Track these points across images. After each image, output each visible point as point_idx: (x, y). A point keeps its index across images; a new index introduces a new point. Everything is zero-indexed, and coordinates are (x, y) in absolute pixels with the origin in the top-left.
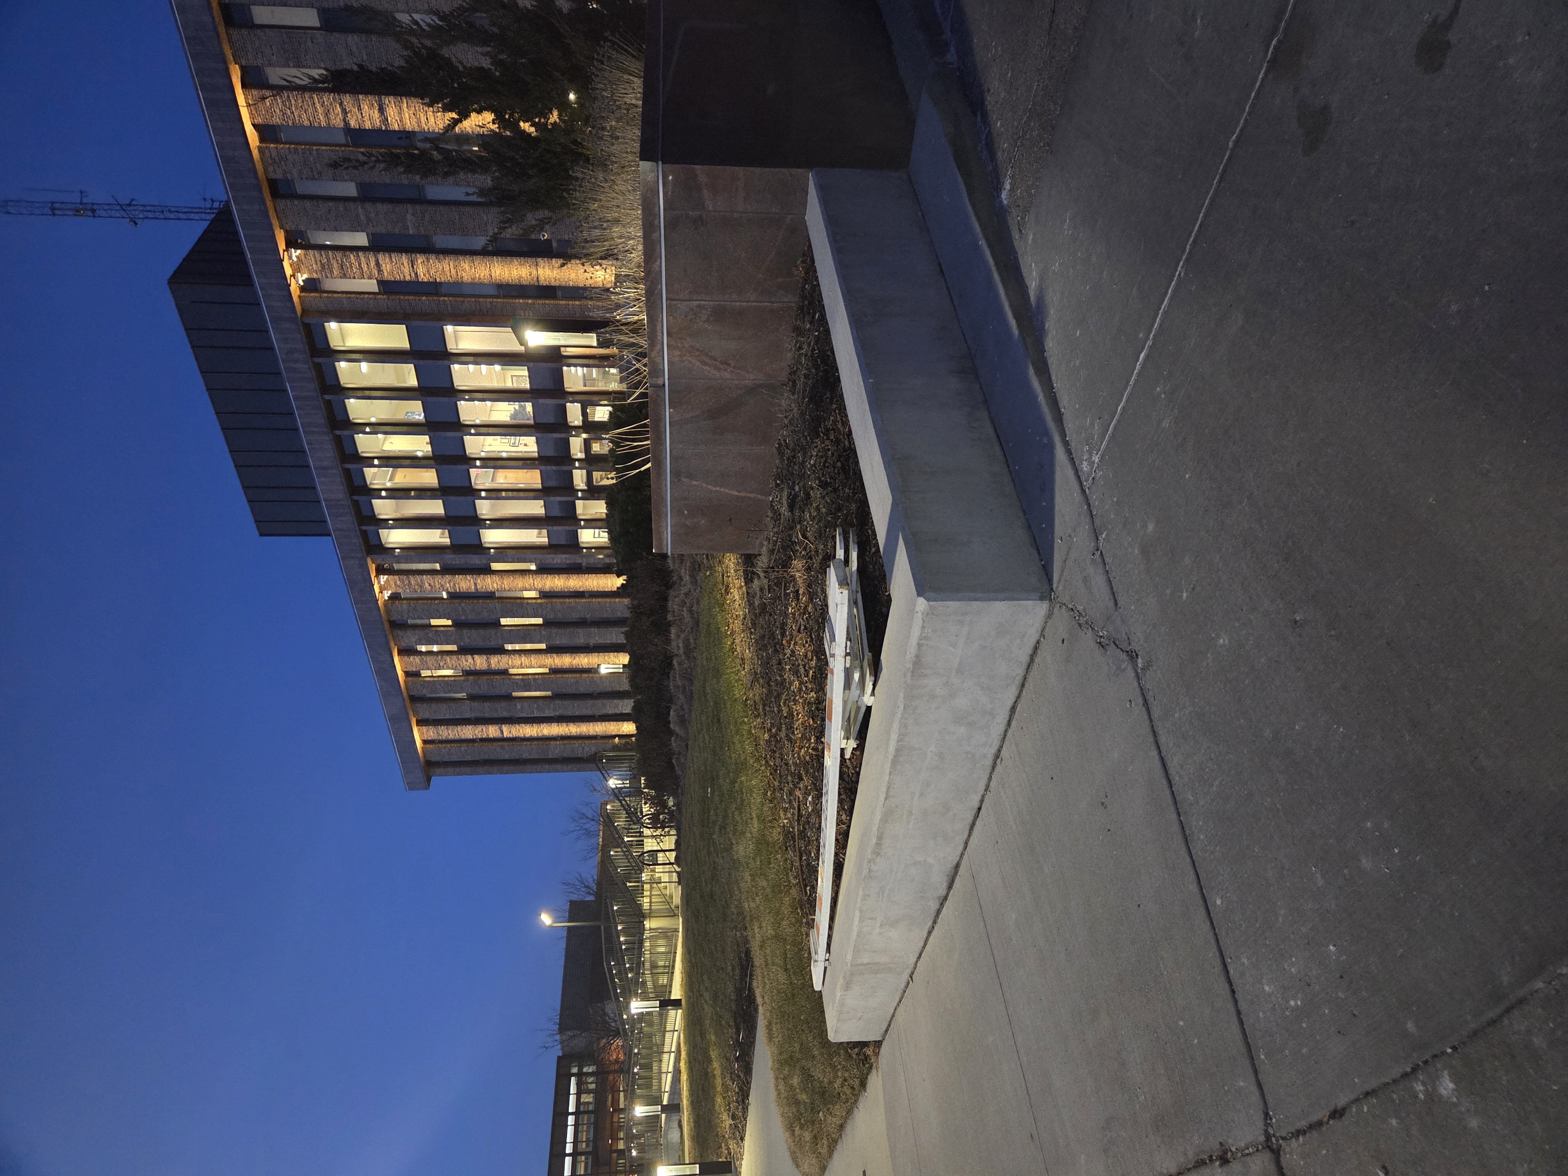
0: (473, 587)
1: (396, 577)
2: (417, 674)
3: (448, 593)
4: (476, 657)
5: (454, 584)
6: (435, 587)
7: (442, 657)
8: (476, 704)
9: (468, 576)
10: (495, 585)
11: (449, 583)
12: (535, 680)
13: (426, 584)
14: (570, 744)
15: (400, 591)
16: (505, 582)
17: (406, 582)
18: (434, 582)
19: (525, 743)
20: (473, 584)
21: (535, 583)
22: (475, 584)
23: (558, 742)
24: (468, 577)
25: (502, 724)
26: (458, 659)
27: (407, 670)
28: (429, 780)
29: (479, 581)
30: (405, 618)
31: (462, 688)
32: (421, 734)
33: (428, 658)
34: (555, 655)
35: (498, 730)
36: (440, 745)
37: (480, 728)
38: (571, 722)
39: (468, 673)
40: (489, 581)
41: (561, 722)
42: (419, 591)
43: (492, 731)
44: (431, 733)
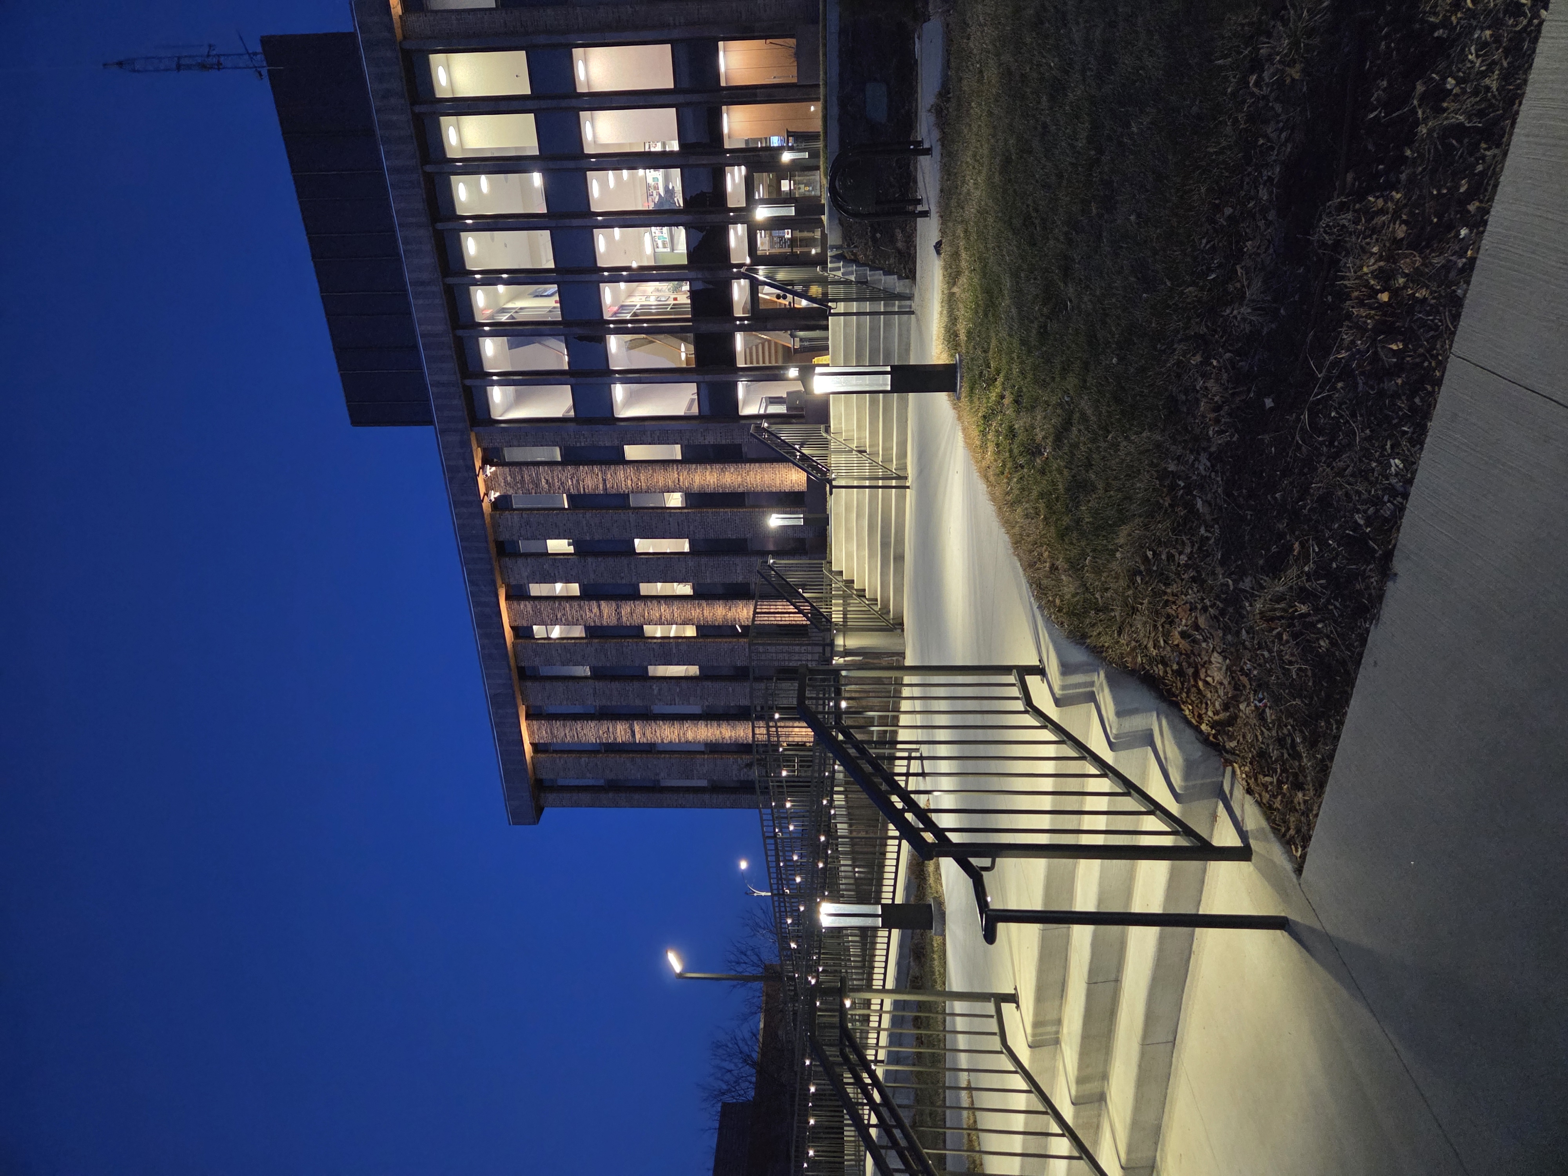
0: (601, 486)
1: (507, 469)
2: (529, 634)
3: (571, 497)
4: (603, 604)
5: (578, 481)
6: (554, 486)
7: (560, 604)
8: (601, 684)
9: (595, 467)
10: (629, 482)
11: (571, 479)
12: (677, 644)
13: (543, 480)
14: (722, 759)
15: (511, 492)
16: (642, 478)
17: (519, 478)
18: (553, 477)
19: (663, 756)
20: (601, 480)
21: (681, 478)
22: (604, 480)
23: (706, 756)
24: (596, 469)
25: (633, 720)
26: (580, 607)
27: (516, 624)
28: (540, 810)
29: (609, 476)
30: (515, 538)
31: (584, 656)
32: (531, 734)
33: (543, 606)
34: (704, 603)
35: (628, 730)
36: (555, 755)
37: (606, 725)
38: (723, 720)
39: (593, 632)
40: (622, 476)
41: (712, 720)
42: (533, 491)
43: (620, 732)
44: (544, 732)
